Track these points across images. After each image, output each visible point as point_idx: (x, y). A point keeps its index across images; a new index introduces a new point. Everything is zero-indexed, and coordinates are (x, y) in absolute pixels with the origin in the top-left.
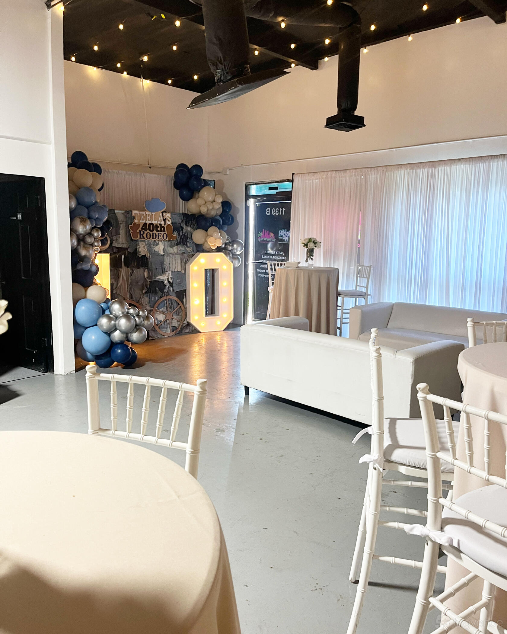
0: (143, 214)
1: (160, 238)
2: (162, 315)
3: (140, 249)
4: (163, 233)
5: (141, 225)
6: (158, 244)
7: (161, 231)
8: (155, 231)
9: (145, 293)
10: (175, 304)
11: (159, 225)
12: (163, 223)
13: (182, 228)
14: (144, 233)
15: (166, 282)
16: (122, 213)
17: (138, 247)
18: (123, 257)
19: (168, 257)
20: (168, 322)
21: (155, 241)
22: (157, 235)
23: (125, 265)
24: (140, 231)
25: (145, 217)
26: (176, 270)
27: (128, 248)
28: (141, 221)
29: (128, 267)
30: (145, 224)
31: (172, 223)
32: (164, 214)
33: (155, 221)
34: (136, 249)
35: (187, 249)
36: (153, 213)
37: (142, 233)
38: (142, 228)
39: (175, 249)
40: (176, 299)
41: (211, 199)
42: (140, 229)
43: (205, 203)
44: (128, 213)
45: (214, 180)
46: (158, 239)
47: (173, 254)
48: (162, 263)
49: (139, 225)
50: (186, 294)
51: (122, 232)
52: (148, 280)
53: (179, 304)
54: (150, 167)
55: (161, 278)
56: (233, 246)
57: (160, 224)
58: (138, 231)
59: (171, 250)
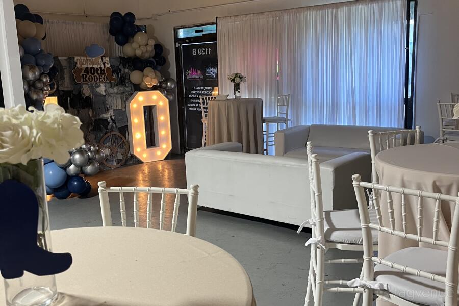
0: (84, 60)
1: (101, 80)
2: (107, 149)
3: (84, 92)
4: (103, 76)
5: (84, 70)
6: (100, 86)
7: (101, 74)
8: (96, 74)
9: (91, 130)
10: (119, 139)
11: (99, 69)
12: (103, 66)
13: (120, 70)
14: (86, 76)
15: (109, 120)
16: (65, 60)
17: (82, 89)
18: (69, 99)
19: (110, 97)
20: (114, 155)
21: (97, 83)
22: (98, 77)
23: (71, 106)
24: (83, 75)
25: (87, 62)
26: (118, 108)
27: (72, 91)
28: (83, 66)
29: (74, 108)
30: (87, 68)
31: (111, 66)
32: (103, 58)
33: (96, 65)
34: (81, 91)
35: (127, 89)
36: (94, 58)
37: (84, 76)
38: (84, 72)
39: (115, 90)
40: (119, 134)
41: (144, 42)
42: (83, 73)
43: (140, 46)
44: (71, 59)
45: (145, 26)
46: (100, 81)
47: (113, 94)
48: (104, 103)
49: (81, 69)
50: (128, 129)
51: (67, 76)
52: (93, 119)
53: (122, 139)
54: (86, 16)
55: (104, 116)
56: (167, 84)
57: (101, 68)
58: (81, 75)
59: (112, 91)
